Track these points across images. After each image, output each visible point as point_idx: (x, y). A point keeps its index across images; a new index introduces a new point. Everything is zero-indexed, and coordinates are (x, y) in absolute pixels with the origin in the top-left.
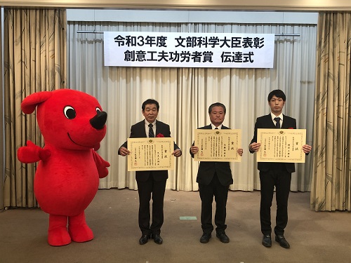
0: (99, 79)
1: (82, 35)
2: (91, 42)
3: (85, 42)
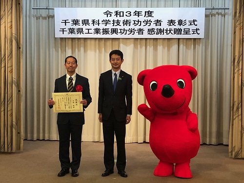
1: (37, 12)
2: (45, 18)
3: (40, 17)
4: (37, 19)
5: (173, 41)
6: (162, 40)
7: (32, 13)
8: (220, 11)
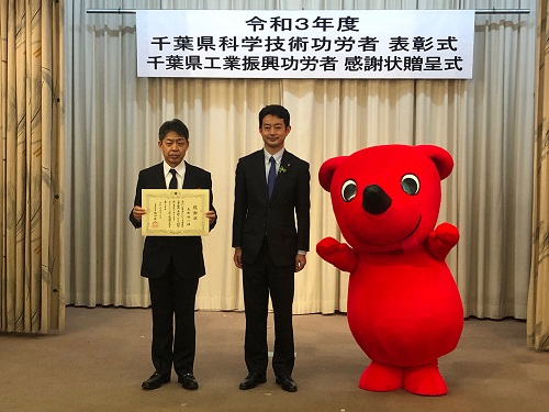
0: (129, 105)
1: (97, 18)
2: (114, 34)
3: (103, 31)
4: (97, 35)
5: (403, 84)
6: (377, 83)
7: (87, 22)
8: (509, 17)
